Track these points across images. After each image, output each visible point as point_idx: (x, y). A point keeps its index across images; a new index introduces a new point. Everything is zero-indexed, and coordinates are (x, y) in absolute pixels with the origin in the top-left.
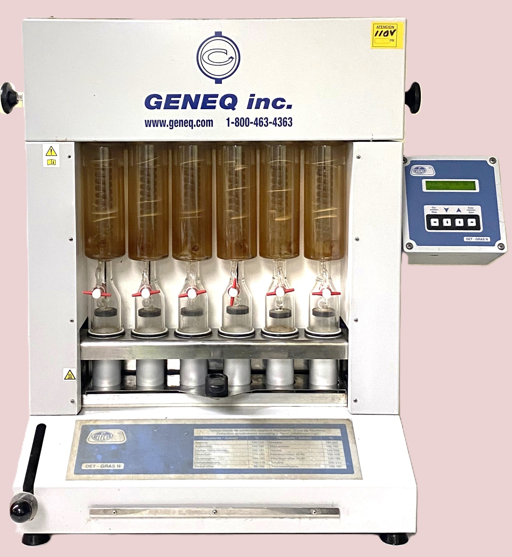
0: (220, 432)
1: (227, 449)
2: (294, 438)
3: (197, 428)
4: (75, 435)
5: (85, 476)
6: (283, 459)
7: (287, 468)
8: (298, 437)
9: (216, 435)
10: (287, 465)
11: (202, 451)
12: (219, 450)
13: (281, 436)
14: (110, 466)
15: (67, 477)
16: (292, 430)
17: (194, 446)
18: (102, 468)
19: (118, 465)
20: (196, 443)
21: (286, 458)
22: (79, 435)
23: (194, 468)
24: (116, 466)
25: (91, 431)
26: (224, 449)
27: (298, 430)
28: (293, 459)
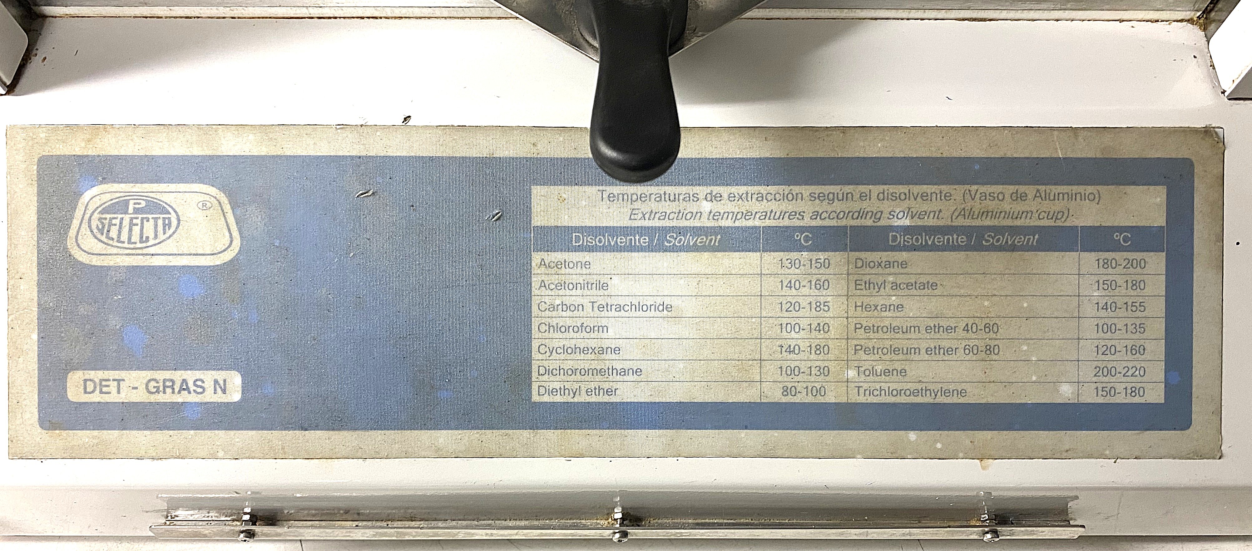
0: (645, 208)
1: (675, 302)
2: (962, 240)
3: (545, 182)
4: (13, 215)
5: (85, 437)
6: (909, 351)
7: (919, 400)
8: (981, 231)
9: (626, 222)
10: (919, 386)
11: (568, 308)
12: (639, 307)
13: (907, 230)
14: (184, 387)
15: (11, 440)
16: (957, 191)
17: (536, 281)
18: (153, 398)
19: (216, 382)
20: (542, 263)
21: (917, 350)
22: (31, 216)
23: (535, 398)
24: (209, 385)
25: (80, 194)
26: (659, 300)
27: (984, 195)
28: (949, 351)
